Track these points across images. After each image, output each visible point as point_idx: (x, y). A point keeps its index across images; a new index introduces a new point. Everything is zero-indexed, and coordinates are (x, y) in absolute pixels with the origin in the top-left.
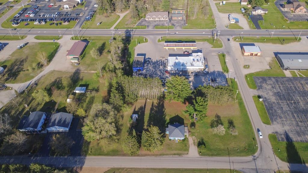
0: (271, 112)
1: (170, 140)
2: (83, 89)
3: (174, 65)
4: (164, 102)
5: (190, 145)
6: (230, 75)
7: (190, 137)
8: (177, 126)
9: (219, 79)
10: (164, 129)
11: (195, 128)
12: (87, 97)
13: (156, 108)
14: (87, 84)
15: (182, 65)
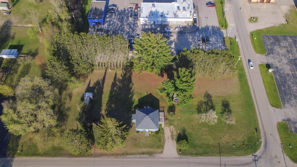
0: (283, 89)
1: (138, 132)
2: (12, 52)
3: (149, 15)
4: (132, 74)
5: (167, 140)
6: (229, 33)
7: (166, 128)
8: (147, 113)
9: (214, 39)
10: (130, 115)
11: (174, 114)
12: (19, 65)
13: (119, 82)
14: (21, 44)
15: (162, 16)
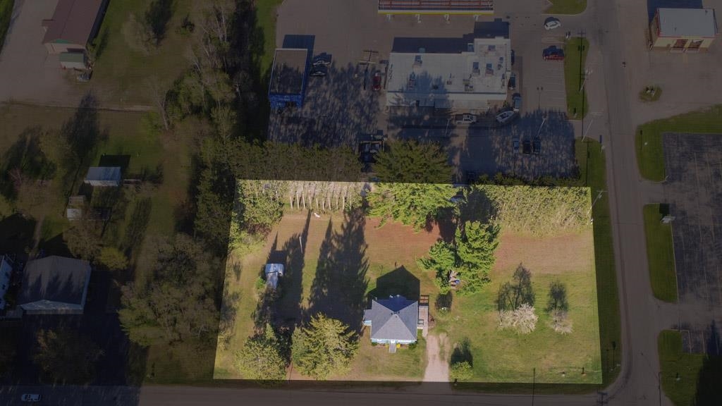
1: (374, 344)
2: (111, 174)
3: (408, 86)
4: (364, 223)
5: (430, 361)
6: (588, 127)
7: (431, 337)
8: (396, 308)
9: (550, 143)
10: (359, 311)
11: (449, 311)
12: (127, 202)
13: (338, 241)
14: (124, 154)
15: (436, 87)
